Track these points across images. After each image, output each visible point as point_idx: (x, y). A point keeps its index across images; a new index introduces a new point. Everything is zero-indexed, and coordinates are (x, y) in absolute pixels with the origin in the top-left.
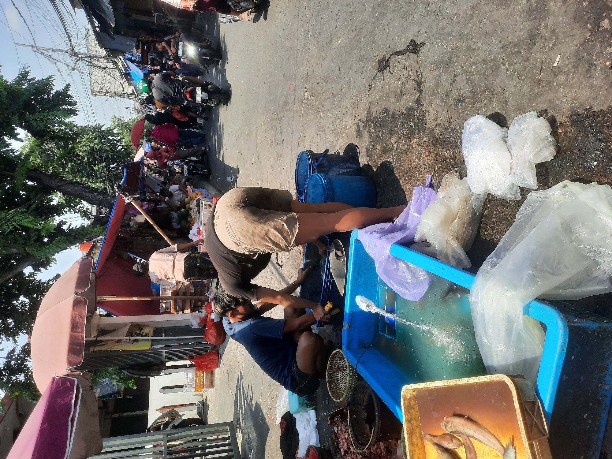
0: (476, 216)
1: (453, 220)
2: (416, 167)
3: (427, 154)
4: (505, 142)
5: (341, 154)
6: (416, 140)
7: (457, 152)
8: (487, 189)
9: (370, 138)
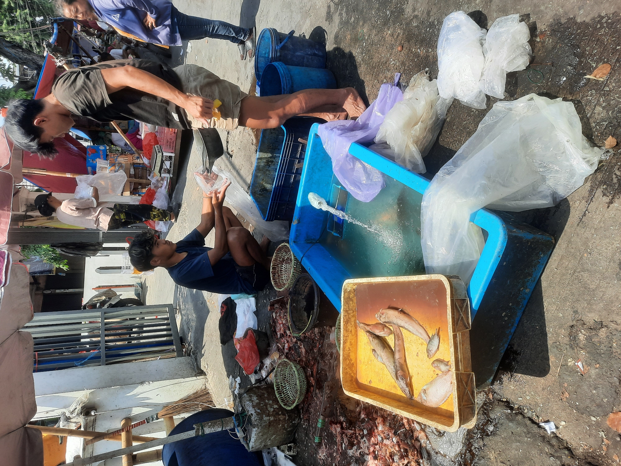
0: (439, 121)
1: (416, 124)
2: (386, 63)
3: (400, 48)
4: (482, 45)
5: (307, 37)
6: (389, 32)
7: (430, 50)
8: (454, 95)
9: (341, 23)
